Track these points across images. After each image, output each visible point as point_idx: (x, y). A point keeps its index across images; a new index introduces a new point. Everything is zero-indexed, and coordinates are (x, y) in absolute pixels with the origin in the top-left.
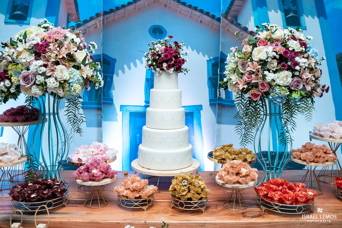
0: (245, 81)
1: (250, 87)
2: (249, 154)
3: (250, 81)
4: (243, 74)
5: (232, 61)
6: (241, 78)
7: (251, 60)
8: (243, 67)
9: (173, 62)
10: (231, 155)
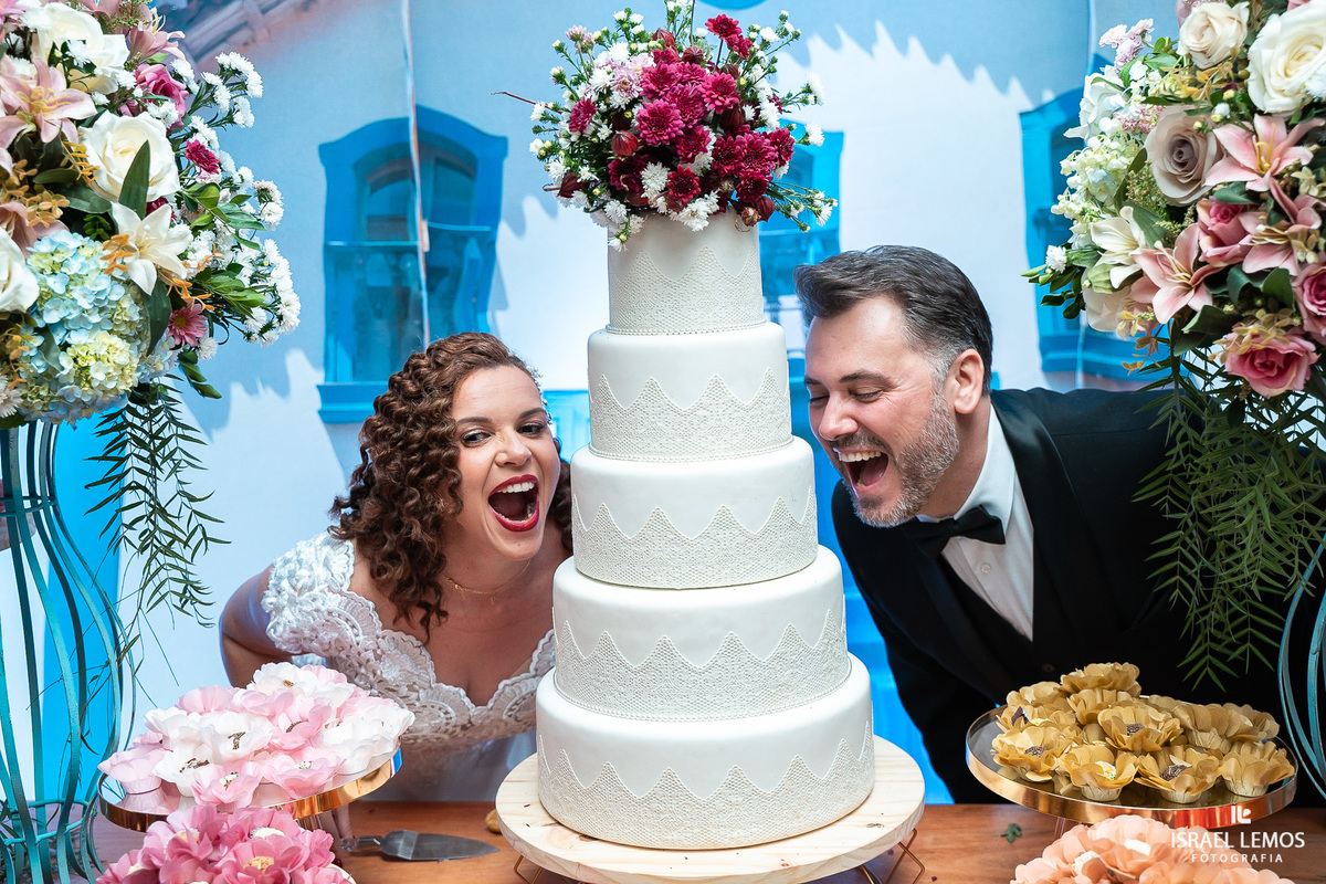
0: (1198, 264)
1: (1228, 308)
2: (1245, 749)
3: (1235, 257)
4: (1185, 208)
5: (1108, 125)
6: (1169, 242)
7: (1234, 108)
8: (1182, 165)
9: (705, 159)
10: (1115, 751)
